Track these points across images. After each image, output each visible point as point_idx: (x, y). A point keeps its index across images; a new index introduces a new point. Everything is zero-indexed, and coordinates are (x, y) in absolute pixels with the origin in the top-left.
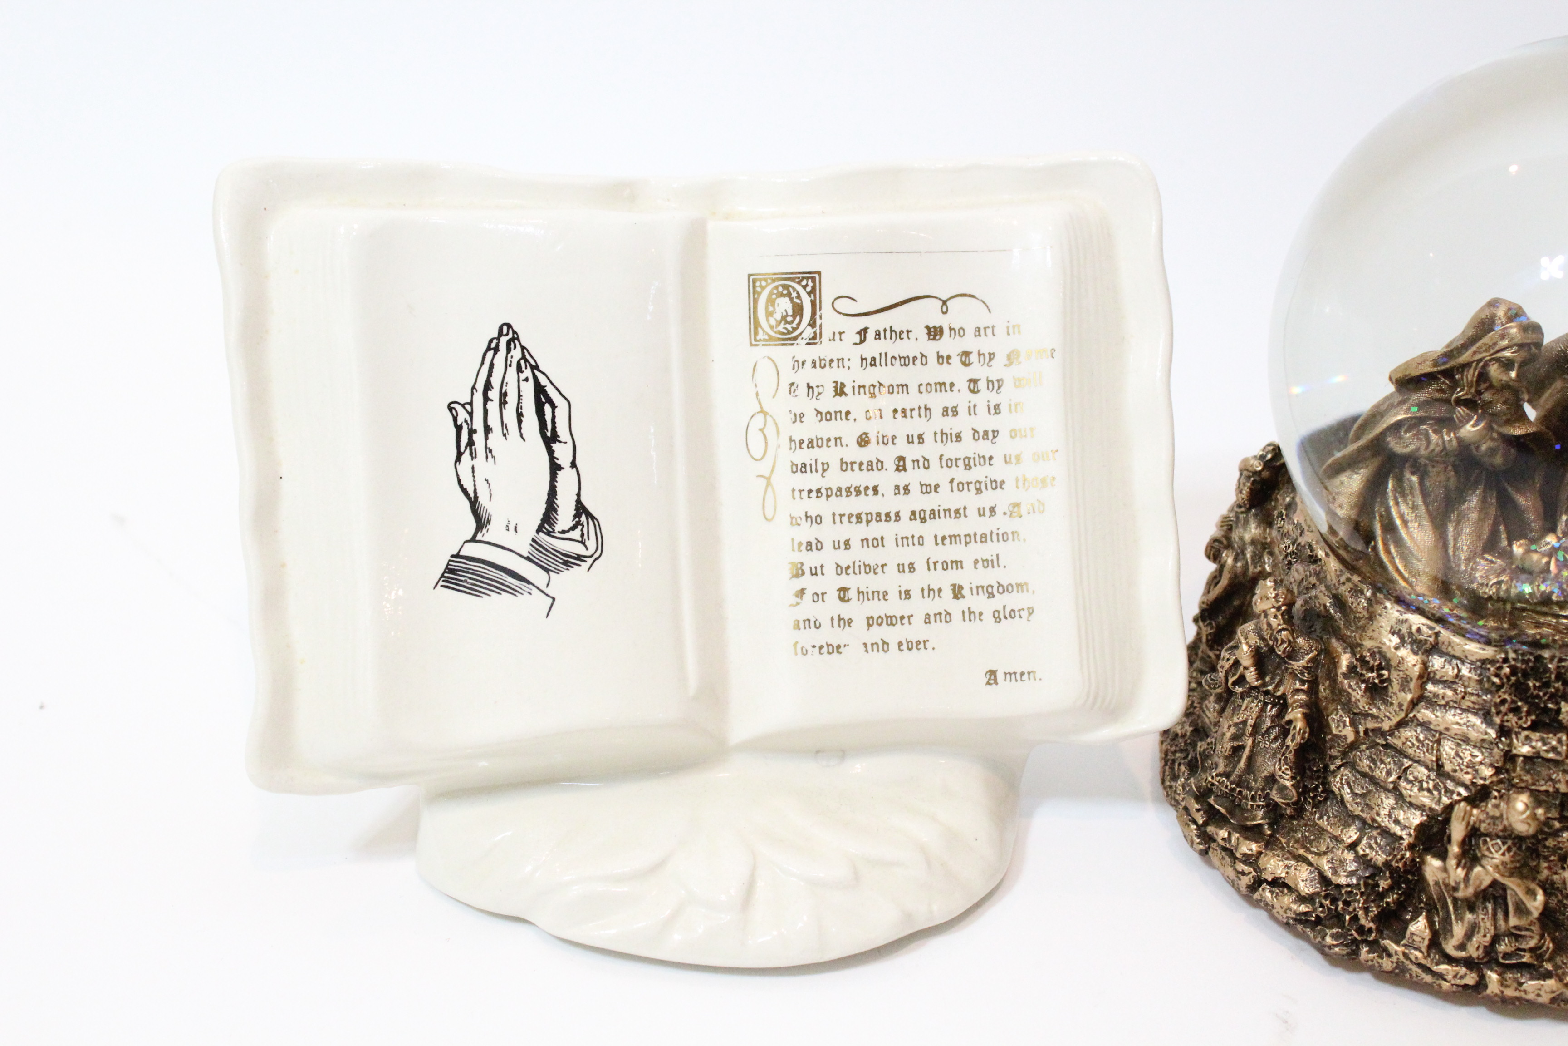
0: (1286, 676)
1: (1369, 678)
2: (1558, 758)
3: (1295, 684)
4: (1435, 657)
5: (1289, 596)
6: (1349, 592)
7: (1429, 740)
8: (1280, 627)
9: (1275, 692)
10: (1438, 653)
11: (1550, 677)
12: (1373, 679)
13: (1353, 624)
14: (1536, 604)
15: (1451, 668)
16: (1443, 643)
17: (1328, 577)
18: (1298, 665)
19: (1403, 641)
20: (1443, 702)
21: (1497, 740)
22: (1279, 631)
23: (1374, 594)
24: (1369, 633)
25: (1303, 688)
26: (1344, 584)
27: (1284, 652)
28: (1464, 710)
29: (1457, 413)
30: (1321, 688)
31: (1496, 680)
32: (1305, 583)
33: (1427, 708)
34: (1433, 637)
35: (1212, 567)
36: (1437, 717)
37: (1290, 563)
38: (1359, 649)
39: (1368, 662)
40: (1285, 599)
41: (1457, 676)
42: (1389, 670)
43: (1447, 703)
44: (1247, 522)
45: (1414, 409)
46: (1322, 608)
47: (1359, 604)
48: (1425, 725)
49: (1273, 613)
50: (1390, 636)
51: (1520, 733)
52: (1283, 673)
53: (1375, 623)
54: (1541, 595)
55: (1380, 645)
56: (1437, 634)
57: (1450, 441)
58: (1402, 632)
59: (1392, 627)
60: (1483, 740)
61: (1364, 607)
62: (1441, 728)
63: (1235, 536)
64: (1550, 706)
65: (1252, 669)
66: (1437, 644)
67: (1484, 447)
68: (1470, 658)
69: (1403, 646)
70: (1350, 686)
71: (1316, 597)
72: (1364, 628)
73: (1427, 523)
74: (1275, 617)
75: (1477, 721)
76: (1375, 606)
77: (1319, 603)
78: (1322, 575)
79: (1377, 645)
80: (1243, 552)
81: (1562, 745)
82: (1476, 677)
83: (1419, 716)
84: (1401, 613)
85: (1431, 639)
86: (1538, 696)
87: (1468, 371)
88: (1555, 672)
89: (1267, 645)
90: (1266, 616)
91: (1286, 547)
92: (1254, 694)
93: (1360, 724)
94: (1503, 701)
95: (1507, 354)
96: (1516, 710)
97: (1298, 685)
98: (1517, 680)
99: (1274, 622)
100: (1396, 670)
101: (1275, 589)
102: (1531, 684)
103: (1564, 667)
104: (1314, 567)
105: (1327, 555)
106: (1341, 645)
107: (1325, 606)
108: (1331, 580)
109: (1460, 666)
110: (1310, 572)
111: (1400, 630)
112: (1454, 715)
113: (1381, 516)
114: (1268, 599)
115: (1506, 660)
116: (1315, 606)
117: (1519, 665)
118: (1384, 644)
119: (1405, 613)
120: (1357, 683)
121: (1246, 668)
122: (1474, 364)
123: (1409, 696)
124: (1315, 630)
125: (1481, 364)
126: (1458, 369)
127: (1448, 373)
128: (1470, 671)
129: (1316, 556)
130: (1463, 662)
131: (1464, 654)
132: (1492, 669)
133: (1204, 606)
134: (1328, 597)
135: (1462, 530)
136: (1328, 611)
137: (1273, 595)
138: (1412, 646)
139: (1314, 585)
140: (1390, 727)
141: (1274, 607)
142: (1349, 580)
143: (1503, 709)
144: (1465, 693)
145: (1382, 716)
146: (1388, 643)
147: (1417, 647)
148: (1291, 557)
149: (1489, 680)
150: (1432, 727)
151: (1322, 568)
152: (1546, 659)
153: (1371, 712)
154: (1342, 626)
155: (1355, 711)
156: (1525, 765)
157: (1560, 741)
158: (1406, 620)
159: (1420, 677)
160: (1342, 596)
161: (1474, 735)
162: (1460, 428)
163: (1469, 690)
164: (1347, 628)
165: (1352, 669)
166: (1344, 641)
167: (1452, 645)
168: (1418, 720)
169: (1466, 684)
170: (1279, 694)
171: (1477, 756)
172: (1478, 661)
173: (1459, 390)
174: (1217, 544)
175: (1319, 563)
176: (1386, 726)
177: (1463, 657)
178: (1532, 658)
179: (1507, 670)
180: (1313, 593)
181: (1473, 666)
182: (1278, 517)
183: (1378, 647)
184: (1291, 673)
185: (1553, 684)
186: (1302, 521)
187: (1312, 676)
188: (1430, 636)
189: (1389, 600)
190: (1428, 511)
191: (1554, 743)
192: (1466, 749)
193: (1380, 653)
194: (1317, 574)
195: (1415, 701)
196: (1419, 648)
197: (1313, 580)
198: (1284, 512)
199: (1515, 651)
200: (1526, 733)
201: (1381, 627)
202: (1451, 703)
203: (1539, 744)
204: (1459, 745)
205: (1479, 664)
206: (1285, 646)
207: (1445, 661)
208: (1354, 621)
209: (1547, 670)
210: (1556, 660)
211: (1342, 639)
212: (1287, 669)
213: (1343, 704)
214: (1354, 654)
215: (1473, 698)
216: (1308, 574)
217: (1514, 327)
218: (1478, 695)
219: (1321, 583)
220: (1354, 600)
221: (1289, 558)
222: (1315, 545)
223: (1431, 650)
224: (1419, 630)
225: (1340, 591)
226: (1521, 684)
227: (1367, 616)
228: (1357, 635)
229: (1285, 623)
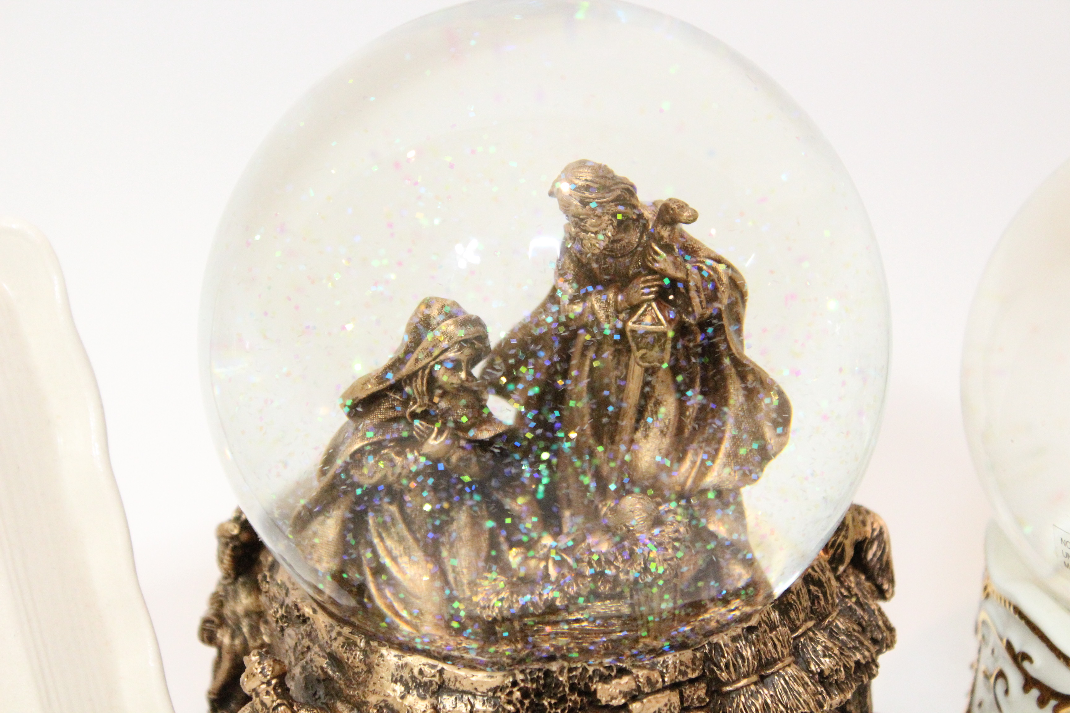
4: (445, 697)
5: (277, 667)
6: (343, 647)
8: (275, 704)
10: (447, 692)
11: (564, 690)
13: (354, 682)
14: (543, 614)
15: (463, 705)
16: (449, 680)
17: (320, 636)
19: (408, 690)
22: (275, 708)
23: (367, 643)
24: (371, 688)
26: (335, 639)
29: (416, 429)
31: (511, 708)
32: (299, 648)
34: (438, 675)
35: (212, 652)
37: (282, 630)
38: (365, 707)
41: (471, 712)
44: (236, 592)
45: (370, 434)
46: (320, 671)
47: (354, 658)
49: (264, 690)
50: (393, 685)
53: (375, 675)
54: (544, 604)
55: (385, 698)
56: (441, 672)
57: (416, 459)
58: (404, 679)
59: (393, 675)
61: (360, 661)
63: (227, 611)
66: (443, 682)
67: (454, 459)
68: (480, 689)
69: (409, 693)
71: (311, 660)
72: (365, 683)
73: (418, 554)
74: (268, 693)
76: (371, 656)
77: (316, 666)
78: (314, 634)
79: (381, 699)
80: (240, 629)
82: (491, 709)
84: (399, 657)
85: (436, 679)
87: (416, 381)
88: (568, 684)
90: (257, 695)
91: (275, 612)
95: (451, 354)
98: (532, 703)
99: (267, 699)
101: (259, 663)
102: (546, 703)
103: (576, 676)
104: (305, 627)
105: (315, 611)
106: (347, 708)
107: (322, 668)
108: (323, 638)
109: (472, 700)
110: (302, 634)
111: (402, 677)
114: (254, 675)
115: (514, 684)
116: (313, 671)
117: (529, 685)
118: (389, 696)
119: (403, 657)
122: (420, 373)
124: (319, 698)
125: (427, 371)
126: (405, 382)
128: (484, 704)
129: (304, 615)
130: (474, 696)
131: (473, 687)
132: (503, 697)
133: (213, 697)
134: (324, 657)
135: (457, 551)
136: (326, 673)
137: (259, 670)
138: (418, 691)
139: (308, 648)
141: (263, 683)
142: (339, 634)
146: (392, 694)
147: (423, 691)
148: (282, 621)
149: (503, 708)
151: (312, 628)
152: (555, 672)
154: (343, 686)
158: (406, 664)
160: (336, 653)
162: (422, 444)
164: (348, 687)
166: (349, 703)
167: (459, 679)
172: (490, 690)
173: (411, 403)
174: (208, 625)
175: (309, 623)
177: (473, 691)
178: (541, 674)
179: (517, 694)
180: (308, 656)
181: (485, 698)
182: (262, 581)
183: (384, 701)
185: (569, 698)
186: (285, 579)
188: (434, 676)
189: (385, 646)
190: (415, 539)
193: (387, 706)
194: (309, 635)
196: (426, 691)
197: (306, 642)
198: (268, 574)
199: (522, 672)
201: (382, 678)
207: (456, 699)
208: (354, 677)
209: (559, 684)
210: (566, 671)
211: (346, 700)
216: (300, 637)
217: (451, 325)
219: (314, 644)
220: (349, 655)
221: (280, 624)
222: (300, 605)
223: (439, 690)
224: (421, 672)
225: (333, 648)
226: (538, 705)
227: (365, 669)
228: (360, 693)
229: (278, 697)
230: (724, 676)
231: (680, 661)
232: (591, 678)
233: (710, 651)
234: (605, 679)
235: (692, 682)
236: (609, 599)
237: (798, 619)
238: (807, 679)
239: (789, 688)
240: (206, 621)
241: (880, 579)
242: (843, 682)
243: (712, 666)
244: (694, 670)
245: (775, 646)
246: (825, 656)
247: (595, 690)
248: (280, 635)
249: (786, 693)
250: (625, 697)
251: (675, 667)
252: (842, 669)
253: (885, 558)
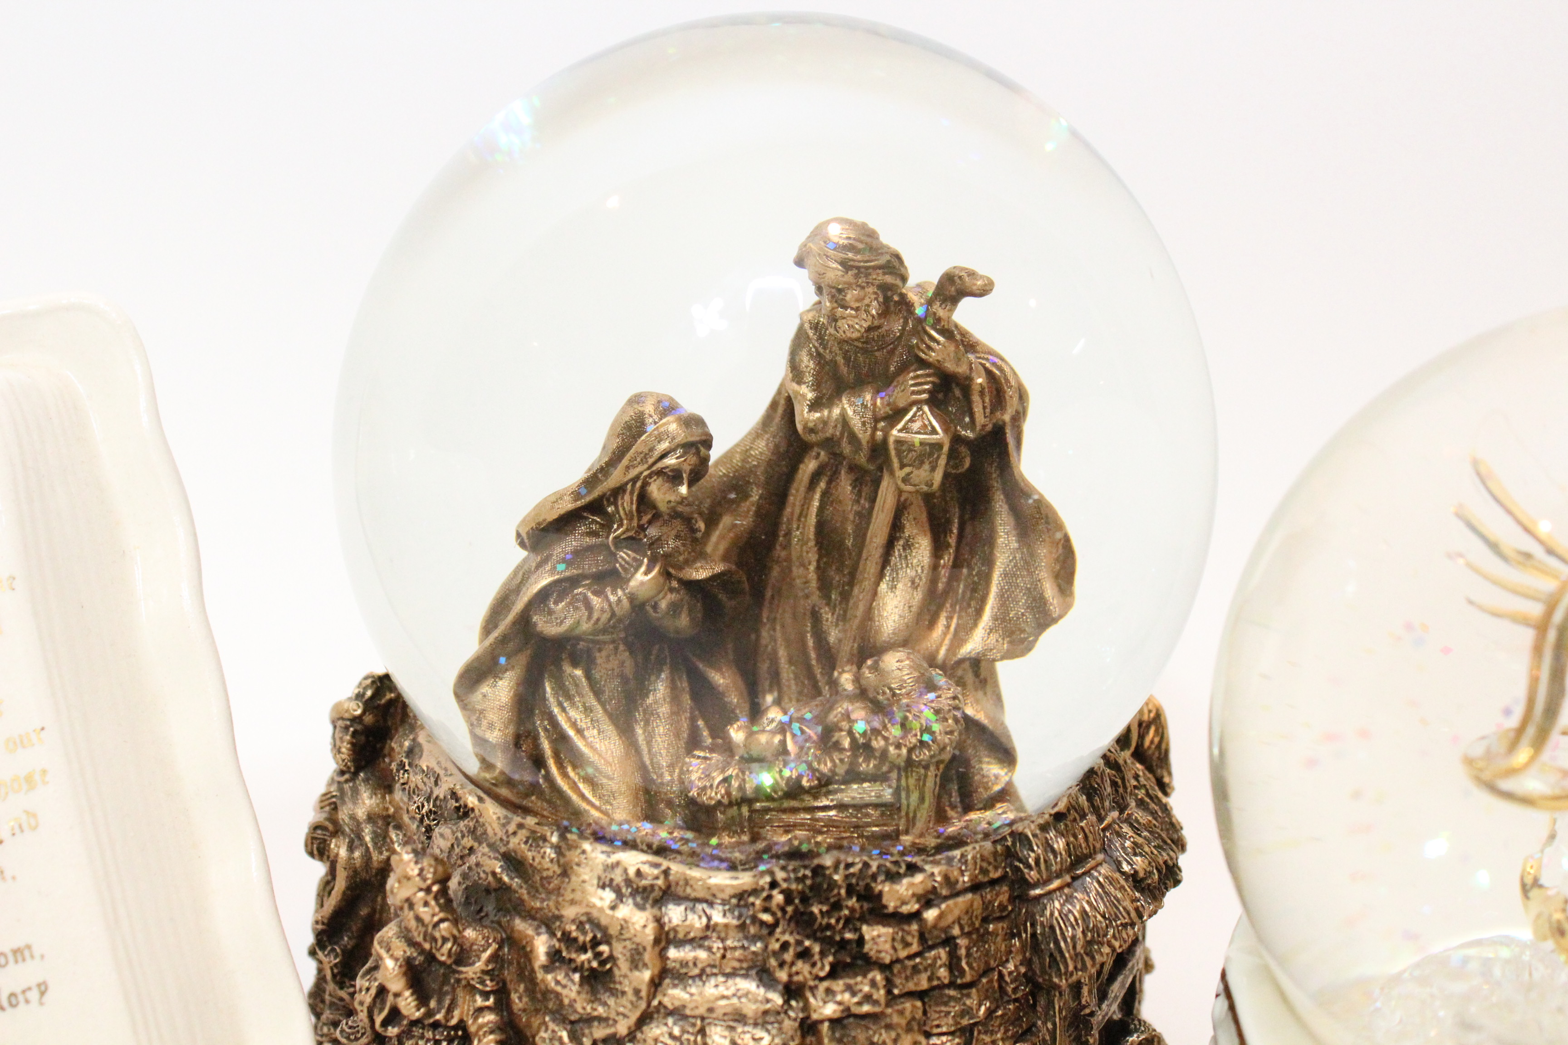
0: (460, 993)
1: (583, 963)
2: (877, 1009)
3: (475, 1001)
4: (671, 906)
5: (440, 869)
6: (526, 843)
7: (688, 1032)
8: (436, 919)
9: (447, 1021)
10: (674, 900)
11: (839, 894)
12: (589, 961)
13: (541, 889)
14: (784, 798)
15: (696, 917)
16: (677, 884)
17: (490, 831)
18: (472, 971)
19: (620, 897)
20: (696, 971)
21: (786, 1007)
22: (436, 925)
23: (562, 837)
24: (569, 896)
25: (487, 1003)
26: (515, 833)
27: (450, 954)
28: (728, 976)
29: (620, 560)
30: (514, 997)
31: (766, 917)
32: (457, 850)
33: (675, 986)
34: (662, 877)
35: (319, 869)
36: (692, 995)
37: (429, 830)
38: (558, 923)
39: (575, 940)
40: (435, 873)
41: (708, 927)
42: (608, 943)
43: (703, 971)
44: (355, 791)
45: (561, 567)
46: (490, 878)
47: (543, 857)
48: (678, 1013)
49: (421, 899)
50: (600, 891)
51: (816, 987)
52: (454, 990)
53: (574, 878)
54: (787, 784)
55: (588, 910)
56: (666, 872)
57: (619, 600)
58: (615, 883)
59: (599, 878)
60: (766, 1013)
61: (552, 861)
62: (702, 1011)
63: (343, 815)
64: (848, 936)
65: (407, 993)
66: (669, 887)
67: (663, 605)
69: (622, 901)
70: (558, 982)
71: (478, 865)
72: (558, 891)
73: (609, 728)
74: (426, 904)
75: (749, 985)
76: (567, 853)
77: (484, 871)
78: (479, 831)
79: (584, 910)
80: (360, 837)
81: (878, 989)
82: (735, 922)
83: (666, 1001)
84: (608, 854)
85: (660, 882)
86: (829, 926)
87: (623, 498)
88: (844, 885)
89: (422, 951)
90: (411, 907)
91: (418, 807)
92: (417, 1031)
93: (583, 1035)
94: (785, 946)
95: (671, 461)
96: (804, 954)
97: (479, 1001)
98: (796, 911)
99: (425, 913)
100: (619, 940)
101: (416, 863)
102: (816, 911)
103: (853, 875)
104: (466, 822)
105: (480, 799)
106: (530, 925)
107: (494, 874)
108: (495, 834)
109: (708, 911)
110: (462, 832)
111: (612, 880)
112: (716, 986)
113: (546, 730)
114: (409, 880)
115: (773, 885)
116: (480, 878)
117: (794, 886)
118: (594, 906)
119: (614, 853)
120: (567, 975)
121: (397, 995)
122: (629, 487)
123: (647, 975)
124: (487, 915)
125: (639, 484)
126: (608, 500)
127: (596, 507)
128: (724, 915)
129: (466, 806)
130: (711, 904)
131: (711, 892)
132: (758, 902)
133: (320, 927)
134: (496, 859)
135: (654, 731)
136: (500, 880)
137: (416, 872)
138: (634, 899)
139: (471, 850)
140: (629, 1028)
141: (421, 890)
142: (521, 826)
143: (788, 956)
144: (725, 949)
145: (613, 1015)
146: (599, 903)
147: (643, 898)
148: (428, 819)
149: (754, 919)
150: (688, 1012)
151: (477, 821)
152: (828, 868)
153: (595, 1013)
154: (526, 897)
155: (572, 1018)
156: (833, 1032)
157: (873, 984)
158: (618, 864)
159: (657, 941)
160: (515, 852)
161: (750, 1009)
162: (629, 580)
163: (729, 943)
164: (534, 897)
165: (555, 956)
166: (533, 918)
167: (691, 882)
168: (665, 1007)
169: (723, 935)
170: (454, 1022)
171: (761, 1039)
172: (733, 896)
173: (615, 526)
174: (319, 832)
175: (472, 815)
176: (622, 1029)
177: (710, 898)
178: (808, 873)
179: (779, 898)
180: (473, 859)
181: (727, 907)
182: (398, 771)
183: (587, 914)
184: (465, 987)
185: (845, 903)
186: (433, 764)
187: (498, 983)
188: (657, 878)
189: (585, 839)
190: (605, 710)
191: (866, 989)
192: (744, 1032)
193: (590, 920)
194: (472, 832)
195: (657, 981)
196: (645, 899)
197: (468, 842)
198: (406, 761)
199: (783, 868)
200: (825, 984)
201: (584, 882)
202: (708, 970)
203: (847, 996)
204: (732, 1029)
205: (734, 901)
206: (449, 945)
207: (686, 909)
208: (542, 884)
209: (833, 885)
210: (842, 866)
211: (530, 915)
212: (458, 981)
213: (552, 1012)
214: (552, 934)
215: (737, 954)
216: (459, 835)
217: (673, 422)
218: (743, 947)
219: (480, 843)
220: (535, 854)
221: (426, 822)
222: (460, 793)
223: (662, 897)
224: (639, 873)
225: (511, 846)
226: (802, 914)
227: (559, 871)
228: (551, 904)
229: (441, 910)
230: (1033, 875)
231: (981, 856)
232: (874, 877)
233: (1014, 843)
234: (893, 877)
235: (993, 883)
236: (869, 781)
237: (1103, 807)
238: (1123, 882)
239: (1105, 892)
240: (316, 827)
241: (1159, 771)
242: (1155, 887)
243: (1017, 864)
244: (996, 868)
245: (1086, 837)
246: (1135, 854)
247: (880, 893)
248: (423, 838)
249: (1102, 899)
250: (918, 901)
251: (976, 863)
252: (1155, 871)
253: (1163, 746)
